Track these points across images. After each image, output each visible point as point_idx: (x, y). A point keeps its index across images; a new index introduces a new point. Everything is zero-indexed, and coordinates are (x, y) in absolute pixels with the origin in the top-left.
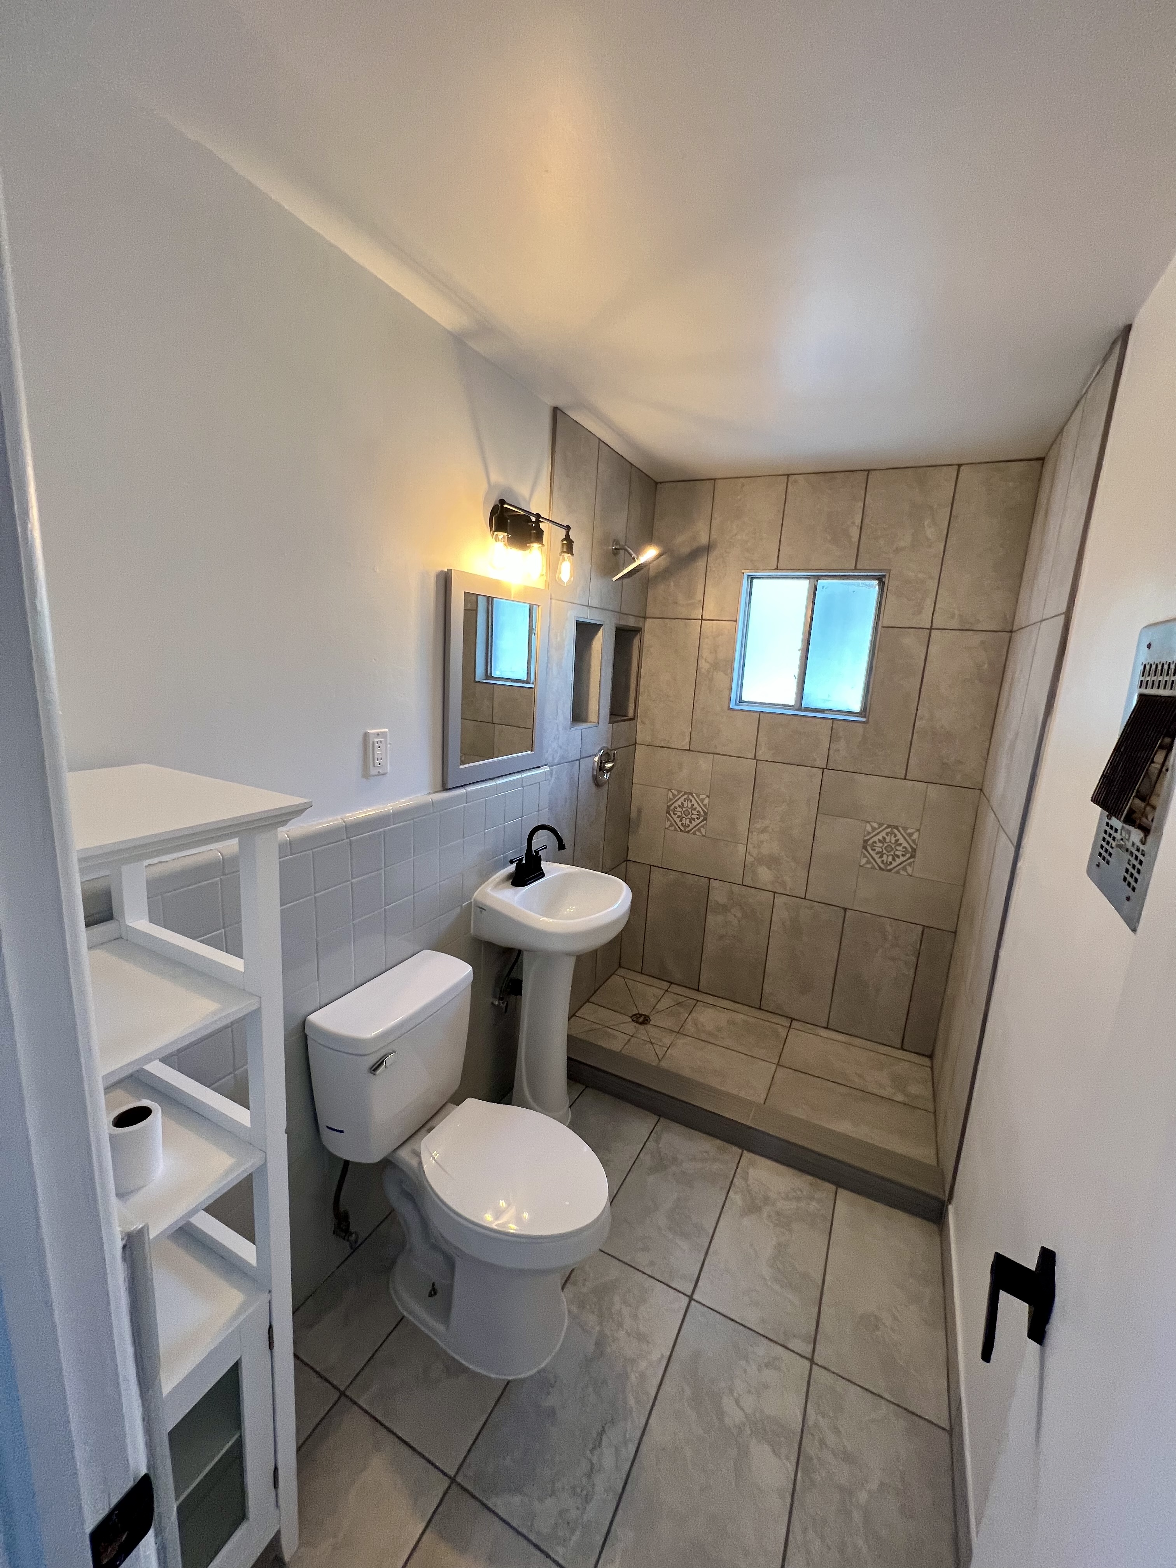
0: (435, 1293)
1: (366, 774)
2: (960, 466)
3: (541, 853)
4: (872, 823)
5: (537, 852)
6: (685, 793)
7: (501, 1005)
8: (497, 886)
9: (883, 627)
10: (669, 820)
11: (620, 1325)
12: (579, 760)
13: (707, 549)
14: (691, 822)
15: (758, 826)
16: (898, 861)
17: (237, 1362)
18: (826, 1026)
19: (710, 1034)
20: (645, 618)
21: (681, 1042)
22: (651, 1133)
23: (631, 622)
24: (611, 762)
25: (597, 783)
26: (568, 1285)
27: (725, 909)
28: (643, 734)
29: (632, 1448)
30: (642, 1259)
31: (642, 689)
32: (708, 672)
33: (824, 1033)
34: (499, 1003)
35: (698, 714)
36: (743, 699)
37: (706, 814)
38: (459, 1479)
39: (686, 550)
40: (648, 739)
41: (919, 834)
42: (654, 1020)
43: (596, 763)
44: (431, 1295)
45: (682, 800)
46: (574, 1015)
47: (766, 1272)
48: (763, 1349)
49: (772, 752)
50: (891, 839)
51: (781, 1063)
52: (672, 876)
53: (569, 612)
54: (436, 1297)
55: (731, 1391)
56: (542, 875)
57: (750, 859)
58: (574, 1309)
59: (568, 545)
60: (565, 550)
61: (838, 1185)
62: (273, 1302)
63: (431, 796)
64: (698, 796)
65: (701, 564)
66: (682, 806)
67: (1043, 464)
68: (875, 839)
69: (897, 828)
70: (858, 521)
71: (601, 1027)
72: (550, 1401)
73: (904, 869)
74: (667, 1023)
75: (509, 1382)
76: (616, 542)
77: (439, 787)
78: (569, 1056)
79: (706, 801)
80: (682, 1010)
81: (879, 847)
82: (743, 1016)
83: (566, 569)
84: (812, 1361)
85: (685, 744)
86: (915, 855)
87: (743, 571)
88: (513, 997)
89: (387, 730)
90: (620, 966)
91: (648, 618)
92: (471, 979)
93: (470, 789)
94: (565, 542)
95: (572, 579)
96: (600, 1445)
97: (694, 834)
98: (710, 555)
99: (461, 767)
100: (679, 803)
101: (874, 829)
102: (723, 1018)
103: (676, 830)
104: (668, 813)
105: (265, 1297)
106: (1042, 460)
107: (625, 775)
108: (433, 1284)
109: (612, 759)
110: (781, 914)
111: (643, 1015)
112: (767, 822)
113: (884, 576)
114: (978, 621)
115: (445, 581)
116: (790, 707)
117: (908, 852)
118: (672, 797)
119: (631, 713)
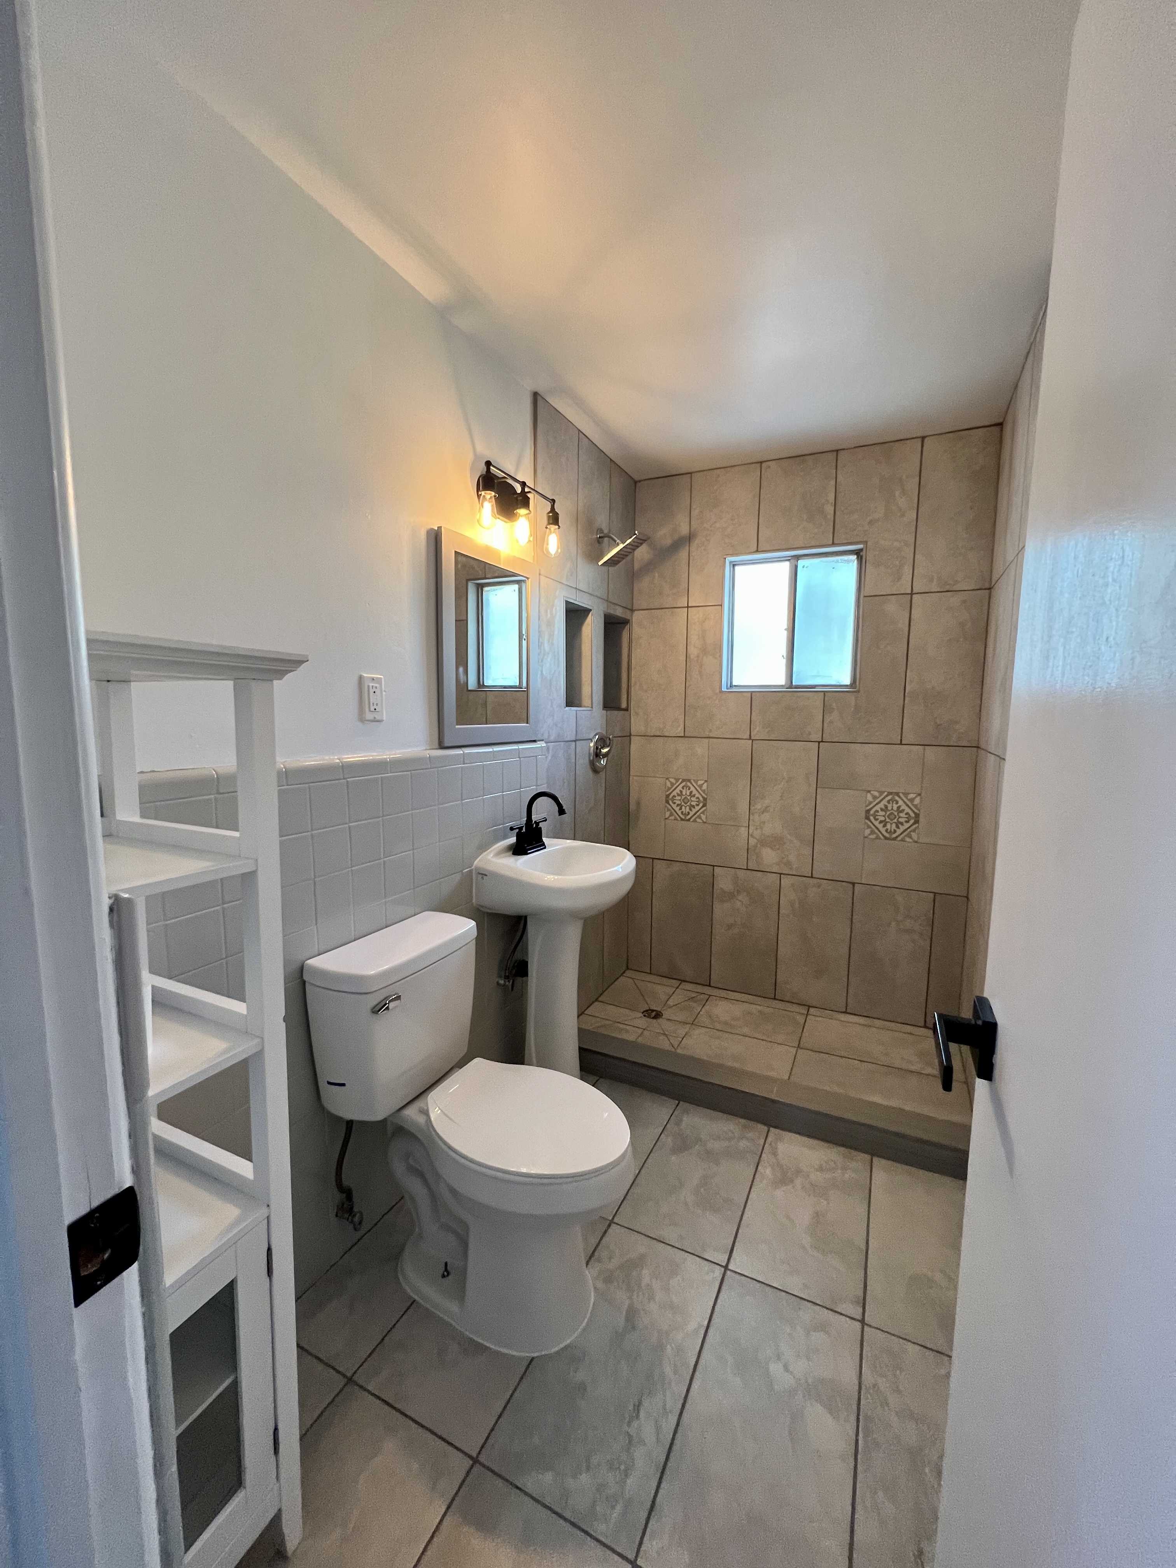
0: (448, 1275)
1: (362, 719)
2: (923, 438)
3: (541, 825)
4: (872, 792)
5: (537, 823)
6: (683, 781)
7: (507, 983)
8: (498, 854)
9: (865, 596)
10: (668, 810)
11: (651, 1298)
12: (575, 741)
13: (690, 538)
14: (691, 810)
15: (759, 806)
16: (902, 828)
17: (232, 1281)
18: (844, 1010)
19: (726, 1023)
20: (632, 610)
21: (697, 1031)
22: (671, 1116)
23: (619, 612)
24: (608, 747)
25: (595, 770)
26: (592, 1261)
27: (731, 896)
28: (637, 725)
29: (673, 1420)
30: (671, 1234)
31: (633, 680)
32: (698, 656)
33: (843, 1017)
34: (504, 981)
35: (690, 700)
36: (734, 684)
37: (705, 799)
38: (482, 1459)
39: (668, 542)
40: (642, 729)
41: (921, 798)
42: (667, 1014)
43: (592, 748)
44: (443, 1276)
45: (680, 788)
46: (583, 1013)
47: (806, 1240)
48: (808, 1314)
49: (767, 730)
50: (892, 807)
51: (801, 1045)
52: (676, 867)
53: (558, 592)
54: (450, 1277)
55: (779, 1357)
56: (543, 846)
57: (752, 841)
58: (600, 1285)
59: (554, 519)
60: (551, 522)
61: (873, 1155)
62: (272, 1219)
63: (428, 752)
64: (696, 782)
65: (683, 554)
66: (681, 794)
67: (1002, 430)
68: (877, 808)
69: (897, 794)
70: (831, 498)
71: (611, 1023)
72: (581, 1376)
73: (909, 836)
74: (680, 1016)
75: (533, 1359)
76: (601, 531)
77: (437, 745)
78: (581, 1046)
79: (705, 787)
80: (695, 1005)
81: (881, 816)
82: (758, 1007)
83: (553, 542)
84: (862, 1321)
85: (680, 731)
86: (918, 821)
87: (725, 557)
88: (519, 980)
89: (382, 677)
90: (628, 968)
91: (635, 610)
92: (475, 934)
93: (467, 751)
94: (551, 514)
95: (559, 551)
96: (638, 1417)
97: (695, 821)
98: (691, 544)
99: (457, 727)
100: (677, 791)
101: (875, 798)
102: (737, 1009)
103: (676, 819)
104: (667, 802)
105: (264, 1211)
106: (1000, 425)
107: (623, 764)
108: (446, 1264)
109: (608, 744)
110: (788, 896)
111: (655, 1010)
112: (767, 802)
113: (861, 550)
114: (956, 582)
115: (435, 539)
116: (782, 686)
117: (912, 818)
118: (670, 786)
119: (624, 705)
